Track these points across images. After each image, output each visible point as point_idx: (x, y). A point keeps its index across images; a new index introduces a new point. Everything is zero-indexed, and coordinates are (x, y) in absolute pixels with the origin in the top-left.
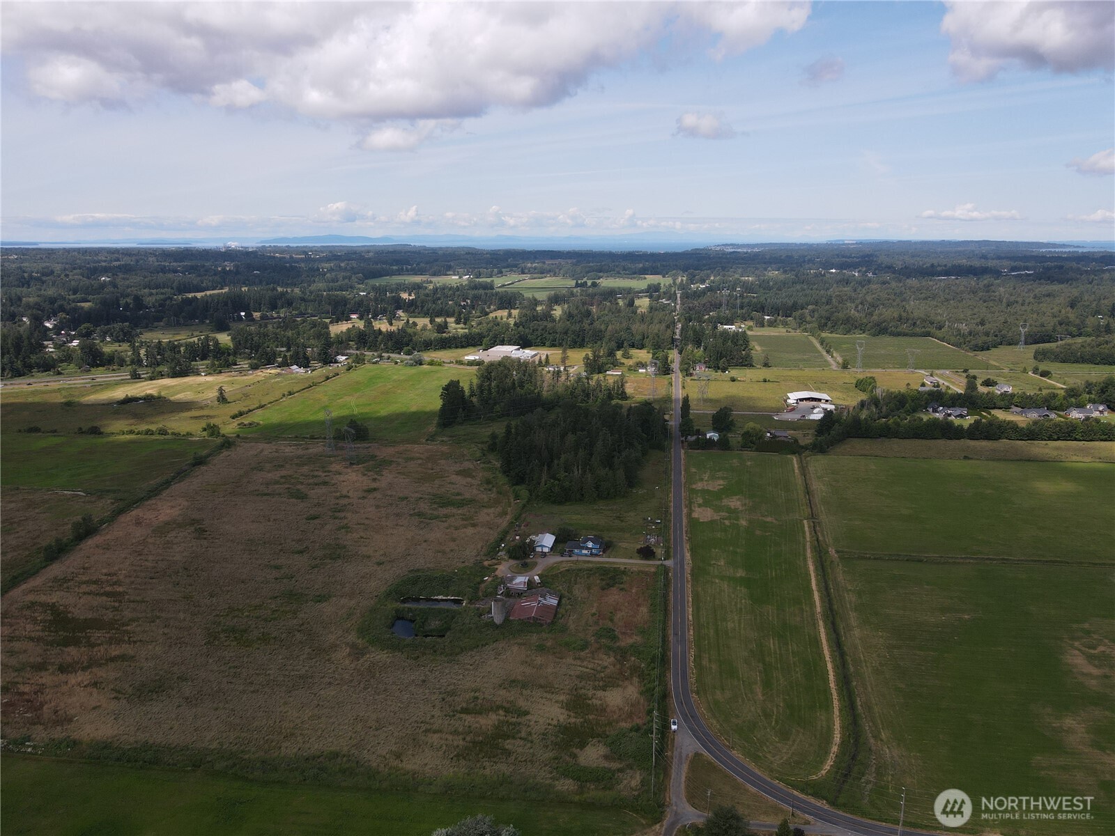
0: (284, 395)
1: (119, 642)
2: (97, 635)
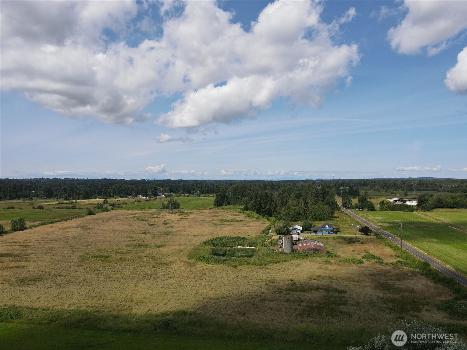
0: (136, 202)
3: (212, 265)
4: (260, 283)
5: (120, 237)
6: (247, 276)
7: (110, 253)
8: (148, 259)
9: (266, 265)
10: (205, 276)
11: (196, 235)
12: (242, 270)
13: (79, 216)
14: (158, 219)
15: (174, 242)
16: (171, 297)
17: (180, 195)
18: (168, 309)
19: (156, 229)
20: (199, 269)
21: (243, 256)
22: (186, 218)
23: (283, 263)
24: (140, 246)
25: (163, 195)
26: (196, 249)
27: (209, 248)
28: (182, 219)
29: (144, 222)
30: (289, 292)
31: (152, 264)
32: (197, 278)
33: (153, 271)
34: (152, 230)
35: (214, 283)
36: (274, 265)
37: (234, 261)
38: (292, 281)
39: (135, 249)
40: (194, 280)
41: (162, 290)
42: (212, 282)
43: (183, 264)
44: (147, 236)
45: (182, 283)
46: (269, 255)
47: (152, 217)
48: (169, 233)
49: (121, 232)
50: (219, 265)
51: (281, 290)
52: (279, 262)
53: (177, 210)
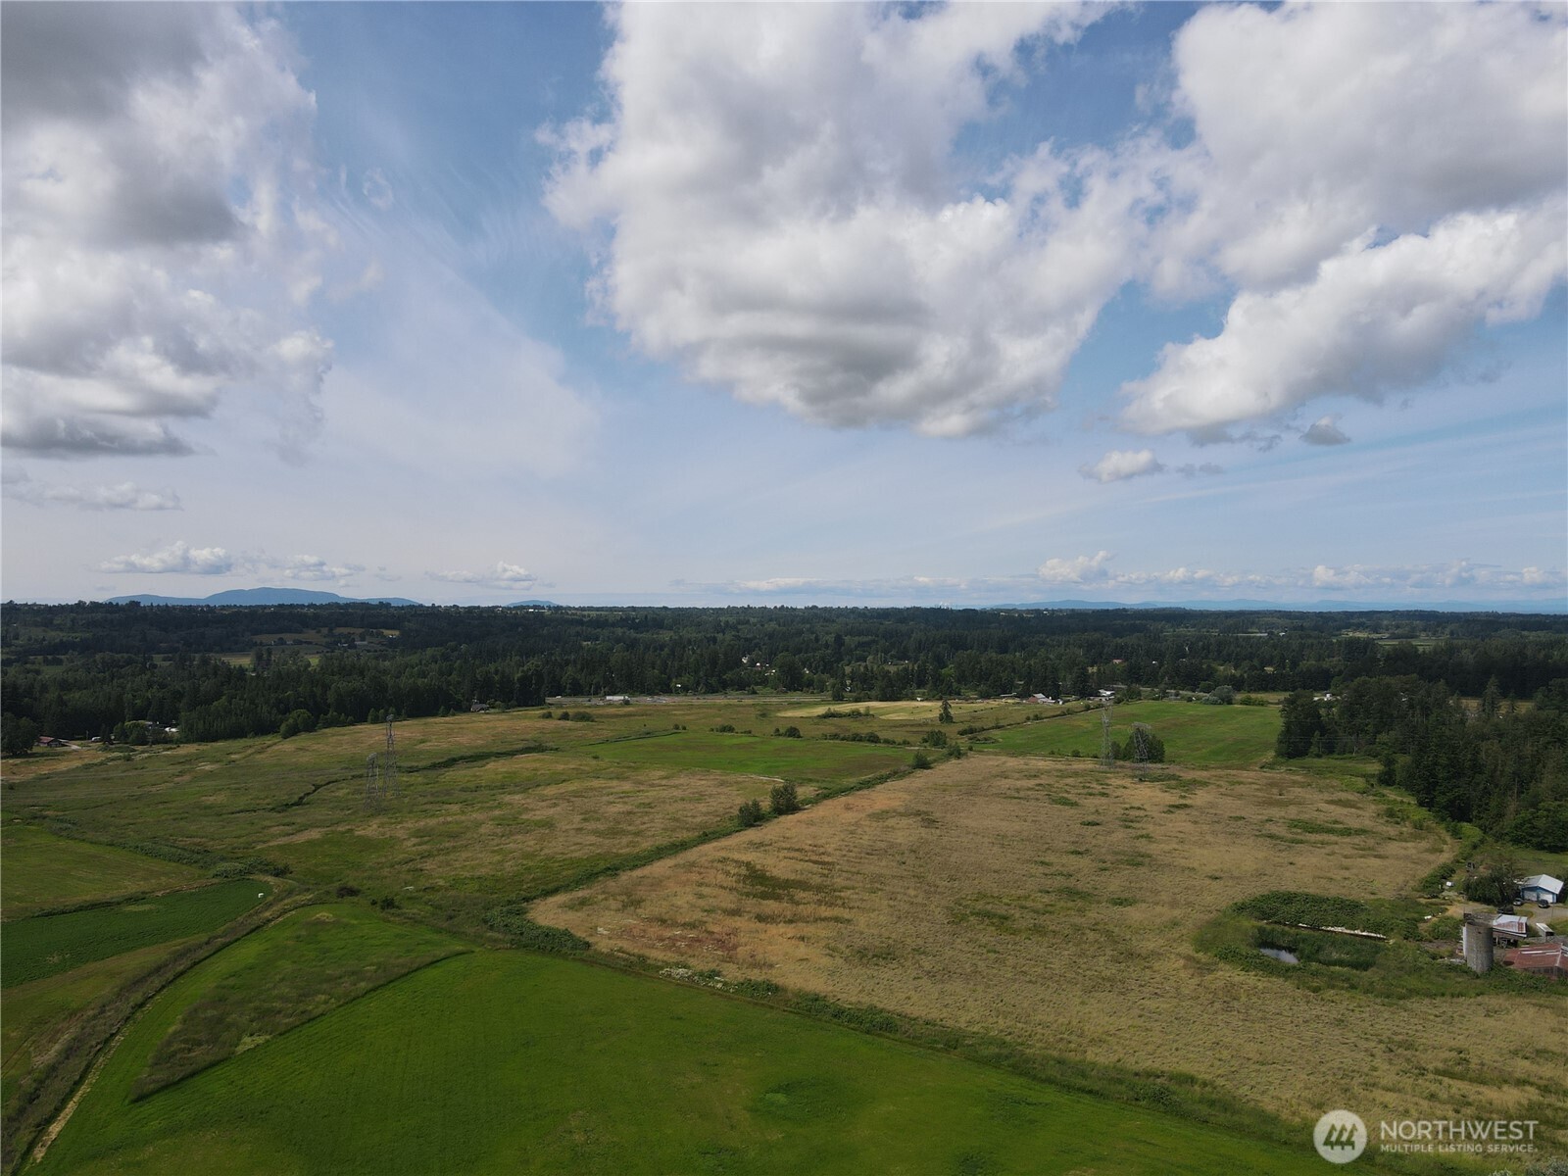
0: (1028, 719)
1: (831, 905)
2: (800, 895)
3: (1256, 976)
4: (1373, 1044)
5: (1018, 859)
6: (1343, 1021)
7: (1006, 907)
8: (1098, 936)
9: (1402, 997)
10: (1236, 1004)
11: (1217, 874)
12: (1333, 1002)
13: (895, 773)
14: (1104, 800)
15: (1157, 892)
16: (1160, 1042)
17: (1165, 695)
18: (1156, 1065)
19: (1102, 838)
20: (1221, 984)
21: (1341, 963)
22: (1186, 806)
23: (1455, 1000)
24: (1072, 893)
25: (1109, 693)
26: (1216, 924)
27: (1249, 924)
28: (1173, 806)
29: (1070, 811)
30: (1440, 1078)
31: (1109, 952)
32: (1217, 1005)
33: (1114, 971)
34: (1094, 842)
35: (1257, 1025)
36: (1427, 1001)
37: (1315, 974)
38: (1461, 1052)
39: (1062, 903)
40: (1211, 1010)
41: (1139, 1022)
42: (1253, 1022)
43: (1182, 962)
44: (1084, 862)
45: (1182, 1012)
46: (1417, 970)
47: (1086, 790)
48: (1140, 859)
49: (1015, 843)
50: (1274, 979)
51: (1424, 1069)
52: (1443, 995)
53: (1155, 768)
